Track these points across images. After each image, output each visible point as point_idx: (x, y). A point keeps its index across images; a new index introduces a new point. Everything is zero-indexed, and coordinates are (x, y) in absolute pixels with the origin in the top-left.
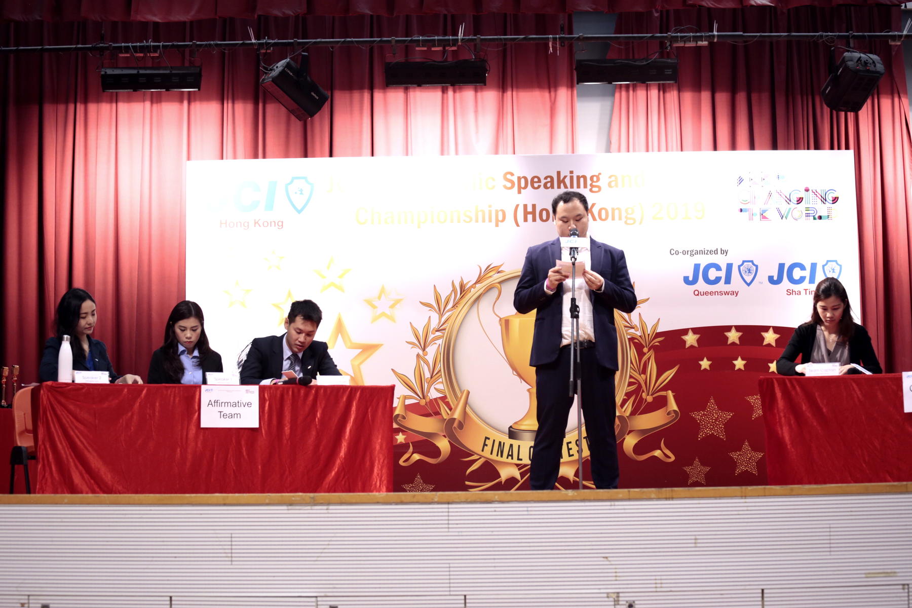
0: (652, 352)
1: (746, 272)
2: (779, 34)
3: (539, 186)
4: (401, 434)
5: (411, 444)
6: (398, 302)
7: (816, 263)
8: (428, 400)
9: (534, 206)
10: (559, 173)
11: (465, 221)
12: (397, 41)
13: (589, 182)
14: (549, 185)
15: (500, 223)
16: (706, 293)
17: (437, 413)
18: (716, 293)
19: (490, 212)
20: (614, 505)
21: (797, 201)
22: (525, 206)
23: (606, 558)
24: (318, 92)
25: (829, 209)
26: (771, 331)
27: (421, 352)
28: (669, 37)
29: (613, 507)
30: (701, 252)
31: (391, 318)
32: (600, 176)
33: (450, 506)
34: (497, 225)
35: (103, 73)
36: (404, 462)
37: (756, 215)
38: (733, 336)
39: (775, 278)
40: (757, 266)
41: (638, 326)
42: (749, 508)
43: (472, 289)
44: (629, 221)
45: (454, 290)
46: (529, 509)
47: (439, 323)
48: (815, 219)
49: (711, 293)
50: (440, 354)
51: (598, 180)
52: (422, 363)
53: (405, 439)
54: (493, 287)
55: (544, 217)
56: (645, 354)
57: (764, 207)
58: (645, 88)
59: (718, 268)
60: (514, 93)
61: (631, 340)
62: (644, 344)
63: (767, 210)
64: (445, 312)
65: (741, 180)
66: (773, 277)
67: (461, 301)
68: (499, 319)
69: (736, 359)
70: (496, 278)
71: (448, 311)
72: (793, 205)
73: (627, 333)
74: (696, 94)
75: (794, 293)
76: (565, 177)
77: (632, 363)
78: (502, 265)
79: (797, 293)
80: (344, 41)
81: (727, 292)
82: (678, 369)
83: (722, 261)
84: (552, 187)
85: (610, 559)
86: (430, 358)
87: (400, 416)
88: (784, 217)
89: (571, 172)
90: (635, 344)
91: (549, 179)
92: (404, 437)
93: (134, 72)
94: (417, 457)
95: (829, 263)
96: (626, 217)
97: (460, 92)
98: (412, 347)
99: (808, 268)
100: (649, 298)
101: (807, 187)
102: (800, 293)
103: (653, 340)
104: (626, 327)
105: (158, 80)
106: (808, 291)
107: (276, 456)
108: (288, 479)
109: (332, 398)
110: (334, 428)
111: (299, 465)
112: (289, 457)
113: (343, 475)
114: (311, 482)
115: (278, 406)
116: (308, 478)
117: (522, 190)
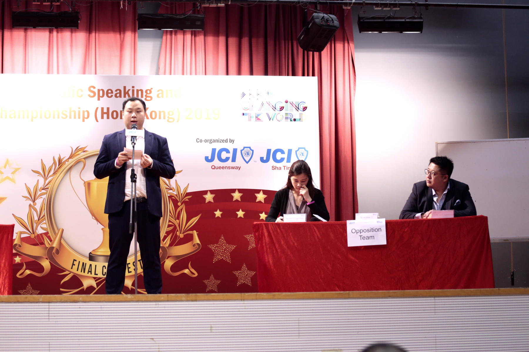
0: (183, 205)
1: (246, 154)
3: (112, 96)
4: (18, 257)
5: (24, 263)
6: (16, 170)
7: (292, 150)
8: (36, 235)
9: (108, 109)
10: (125, 87)
11: (62, 117)
13: (144, 94)
14: (118, 95)
15: (85, 120)
16: (219, 168)
17: (42, 243)
18: (226, 167)
19: (79, 112)
20: (158, 305)
21: (280, 109)
22: (102, 109)
23: (153, 339)
25: (301, 114)
26: (261, 193)
27: (32, 203)
29: (157, 306)
30: (217, 141)
31: (13, 181)
32: (152, 90)
33: (50, 304)
34: (84, 121)
36: (20, 275)
37: (253, 117)
38: (237, 196)
39: (265, 159)
40: (253, 151)
41: (175, 188)
42: (246, 307)
43: (67, 162)
44: (170, 120)
45: (55, 162)
46: (102, 307)
47: (44, 184)
48: (291, 121)
49: (223, 168)
50: (45, 204)
51: (151, 92)
52: (33, 210)
53: (21, 260)
54: (80, 161)
55: (115, 116)
56: (179, 206)
57: (258, 112)
58: (183, 33)
59: (228, 151)
60: (97, 34)
61: (170, 197)
62: (178, 200)
63: (260, 115)
64: (48, 177)
65: (244, 95)
66: (263, 158)
67: (59, 170)
68: (84, 182)
69: (238, 211)
70: (82, 155)
71: (50, 176)
72: (277, 112)
73: (167, 193)
74: (216, 38)
75: (277, 168)
77: (170, 212)
78: (87, 147)
79: (278, 168)
81: (233, 167)
82: (200, 217)
83: (230, 147)
84: (120, 96)
85: (155, 340)
86: (38, 207)
87: (18, 245)
88: (271, 119)
89: (133, 87)
90: (173, 200)
91: (118, 92)
92: (20, 259)
94: (28, 272)
95: (300, 149)
96: (168, 117)
97: (61, 33)
98: (26, 200)
99: (286, 152)
100: (182, 171)
101: (287, 100)
102: (281, 168)
103: (184, 197)
104: (166, 188)
106: (286, 167)
117: (100, 98)
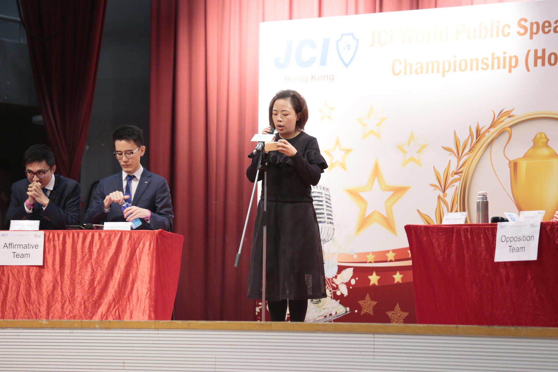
3: (549, 31)
6: (424, 147)
9: (544, 51)
11: (482, 68)
15: (513, 69)
19: (505, 58)
22: (536, 51)
27: (441, 194)
31: (418, 162)
34: (510, 71)
43: (487, 134)
45: (471, 135)
47: (458, 166)
50: (458, 196)
52: (442, 203)
54: (505, 131)
55: (553, 62)
64: (462, 155)
67: (477, 146)
68: (508, 162)
70: (508, 122)
71: (465, 155)
78: (513, 110)
86: (449, 199)
98: (434, 189)
107: (59, 289)
108: (69, 308)
109: (105, 241)
110: (106, 266)
111: (77, 297)
112: (70, 289)
113: (113, 305)
114: (88, 310)
115: (61, 248)
116: (85, 307)
117: (534, 36)
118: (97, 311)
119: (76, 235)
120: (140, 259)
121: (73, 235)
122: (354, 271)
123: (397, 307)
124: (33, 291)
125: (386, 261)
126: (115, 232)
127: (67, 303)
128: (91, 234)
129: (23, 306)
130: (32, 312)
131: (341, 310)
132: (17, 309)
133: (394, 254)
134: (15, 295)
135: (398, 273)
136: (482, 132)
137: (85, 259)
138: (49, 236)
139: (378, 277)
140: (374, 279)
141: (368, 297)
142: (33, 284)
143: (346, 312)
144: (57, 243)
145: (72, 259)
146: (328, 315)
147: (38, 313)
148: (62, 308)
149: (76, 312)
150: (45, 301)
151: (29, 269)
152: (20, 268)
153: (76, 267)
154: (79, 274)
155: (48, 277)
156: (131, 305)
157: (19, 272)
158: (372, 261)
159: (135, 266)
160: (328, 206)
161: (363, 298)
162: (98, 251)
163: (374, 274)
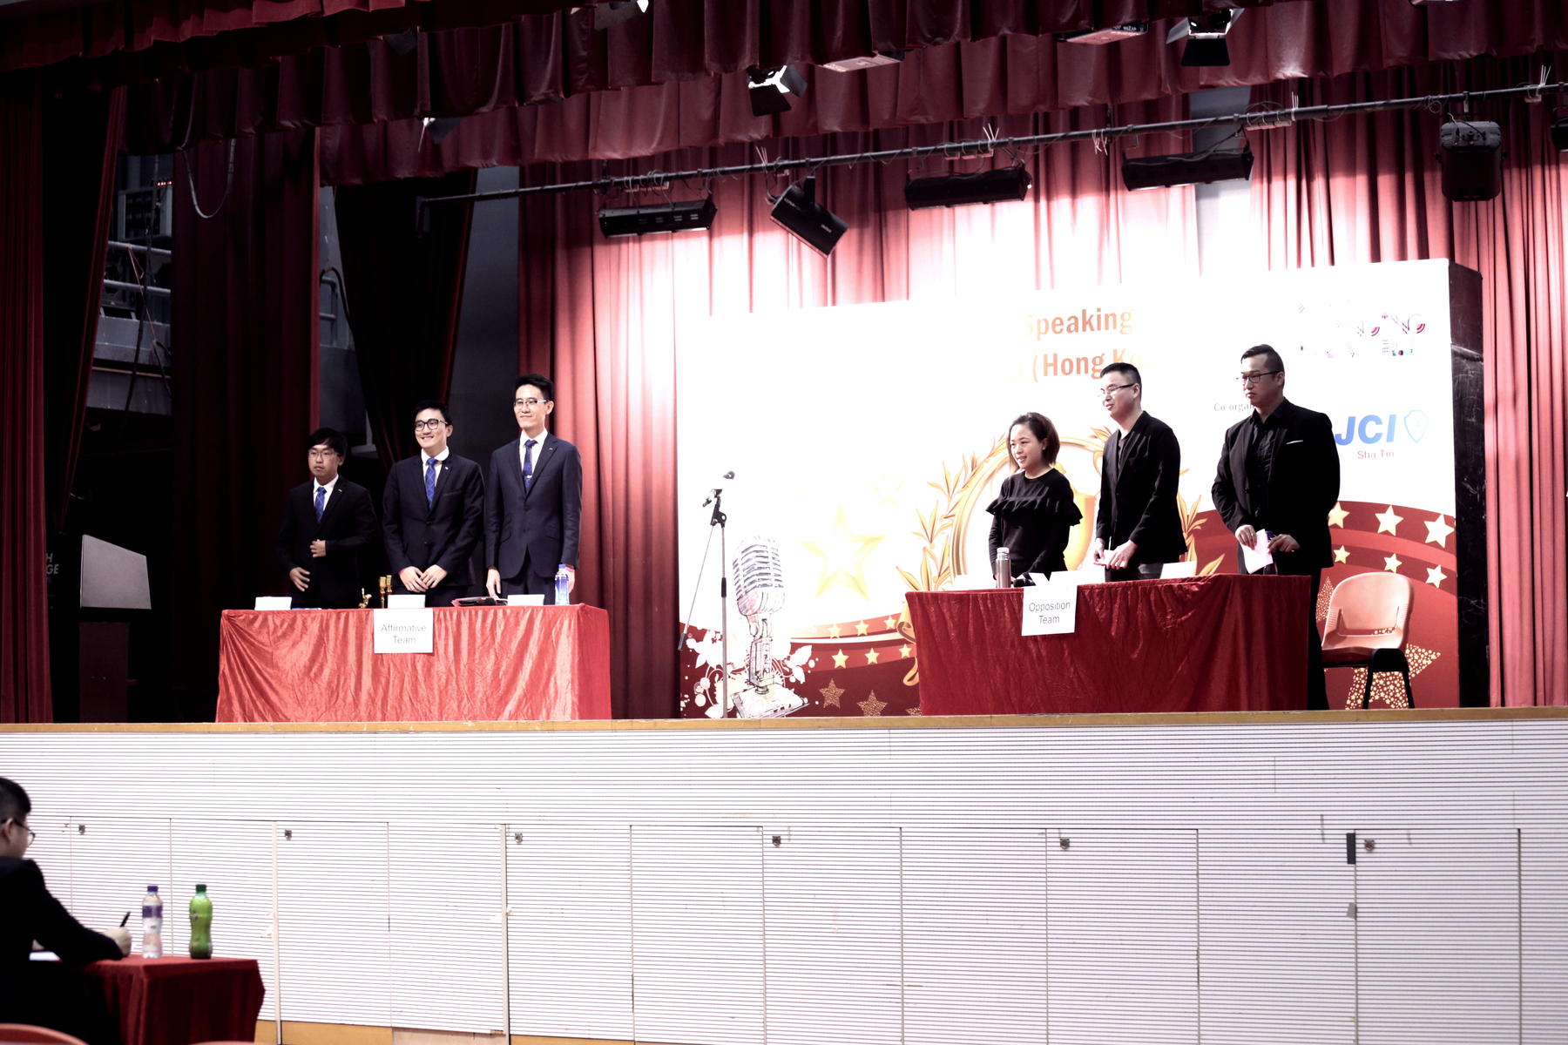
2: (1373, 103)
3: (1062, 330)
4: (905, 645)
7: (1396, 415)
9: (1055, 356)
10: (1084, 312)
12: (919, 152)
14: (1073, 328)
22: (1046, 357)
24: (830, 223)
25: (1413, 341)
27: (927, 544)
28: (1236, 120)
32: (1132, 313)
35: (601, 216)
36: (909, 680)
39: (1344, 437)
43: (985, 465)
45: (965, 466)
47: (948, 507)
48: (1394, 355)
50: (949, 547)
52: (928, 555)
55: (1067, 370)
57: (1330, 343)
62: (1183, 528)
63: (1334, 346)
64: (954, 493)
66: (1340, 435)
67: (971, 481)
71: (958, 492)
72: (1367, 338)
75: (1367, 455)
76: (1092, 316)
79: (1371, 454)
80: (861, 157)
84: (1076, 330)
86: (938, 552)
87: (905, 624)
89: (1099, 310)
91: (1073, 321)
92: (909, 649)
93: (633, 212)
95: (1412, 414)
98: (918, 539)
99: (1385, 421)
101: (1384, 313)
102: (1375, 454)
103: (1194, 521)
105: (660, 220)
106: (1384, 453)
107: (454, 683)
108: (467, 706)
109: (512, 620)
110: (514, 652)
111: (478, 692)
112: (467, 683)
113: (524, 702)
114: (491, 709)
115: (455, 629)
116: (488, 705)
117: (1042, 336)
118: (503, 711)
119: (473, 612)
120: (557, 642)
121: (470, 613)
122: (812, 650)
123: (872, 696)
124: (420, 685)
125: (856, 636)
126: (524, 609)
127: (465, 700)
128: (492, 611)
129: (409, 704)
130: (420, 712)
131: (797, 702)
132: (401, 709)
133: (867, 626)
134: (399, 691)
135: (872, 650)
136: (979, 462)
137: (487, 644)
138: (439, 615)
139: (846, 657)
140: (840, 660)
141: (832, 684)
142: (421, 677)
143: (803, 704)
144: (449, 624)
145: (469, 645)
146: (779, 709)
147: (428, 713)
148: (459, 707)
149: (477, 710)
150: (437, 698)
151: (415, 658)
152: (402, 657)
153: (474, 653)
154: (479, 664)
155: (440, 667)
156: (548, 702)
157: (402, 661)
158: (838, 636)
159: (551, 650)
160: (776, 564)
161: (826, 685)
162: (502, 634)
163: (840, 652)
